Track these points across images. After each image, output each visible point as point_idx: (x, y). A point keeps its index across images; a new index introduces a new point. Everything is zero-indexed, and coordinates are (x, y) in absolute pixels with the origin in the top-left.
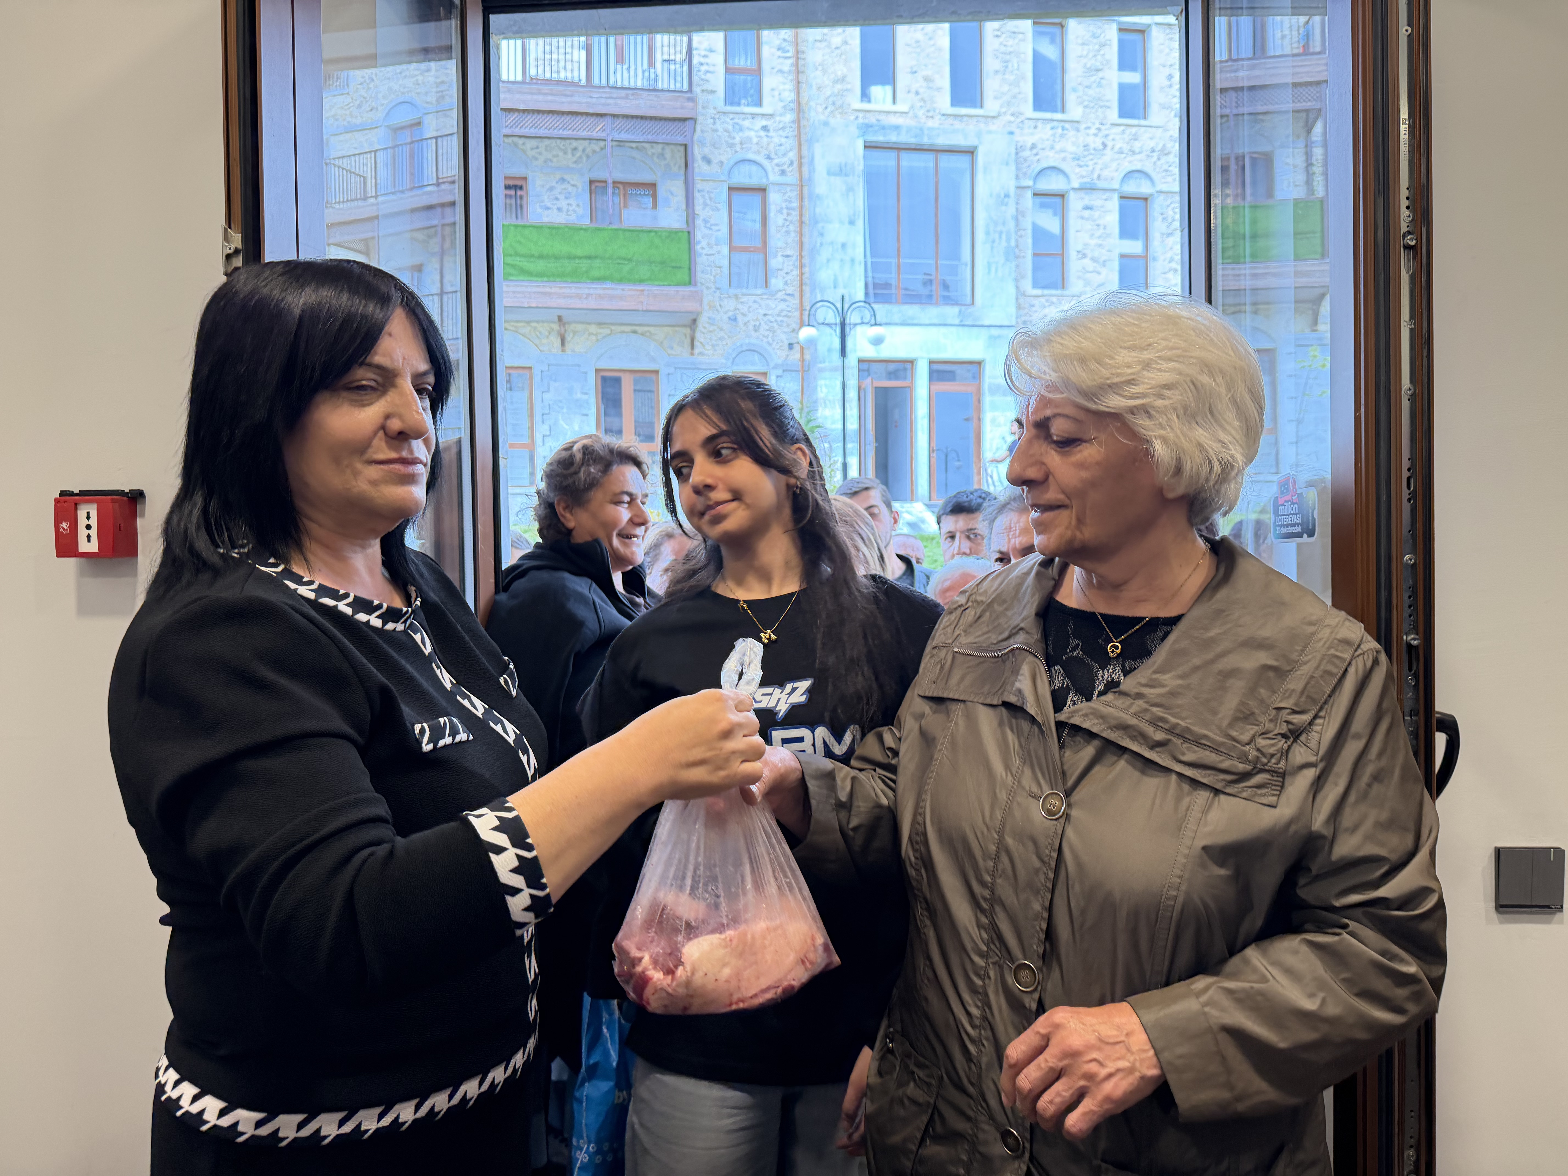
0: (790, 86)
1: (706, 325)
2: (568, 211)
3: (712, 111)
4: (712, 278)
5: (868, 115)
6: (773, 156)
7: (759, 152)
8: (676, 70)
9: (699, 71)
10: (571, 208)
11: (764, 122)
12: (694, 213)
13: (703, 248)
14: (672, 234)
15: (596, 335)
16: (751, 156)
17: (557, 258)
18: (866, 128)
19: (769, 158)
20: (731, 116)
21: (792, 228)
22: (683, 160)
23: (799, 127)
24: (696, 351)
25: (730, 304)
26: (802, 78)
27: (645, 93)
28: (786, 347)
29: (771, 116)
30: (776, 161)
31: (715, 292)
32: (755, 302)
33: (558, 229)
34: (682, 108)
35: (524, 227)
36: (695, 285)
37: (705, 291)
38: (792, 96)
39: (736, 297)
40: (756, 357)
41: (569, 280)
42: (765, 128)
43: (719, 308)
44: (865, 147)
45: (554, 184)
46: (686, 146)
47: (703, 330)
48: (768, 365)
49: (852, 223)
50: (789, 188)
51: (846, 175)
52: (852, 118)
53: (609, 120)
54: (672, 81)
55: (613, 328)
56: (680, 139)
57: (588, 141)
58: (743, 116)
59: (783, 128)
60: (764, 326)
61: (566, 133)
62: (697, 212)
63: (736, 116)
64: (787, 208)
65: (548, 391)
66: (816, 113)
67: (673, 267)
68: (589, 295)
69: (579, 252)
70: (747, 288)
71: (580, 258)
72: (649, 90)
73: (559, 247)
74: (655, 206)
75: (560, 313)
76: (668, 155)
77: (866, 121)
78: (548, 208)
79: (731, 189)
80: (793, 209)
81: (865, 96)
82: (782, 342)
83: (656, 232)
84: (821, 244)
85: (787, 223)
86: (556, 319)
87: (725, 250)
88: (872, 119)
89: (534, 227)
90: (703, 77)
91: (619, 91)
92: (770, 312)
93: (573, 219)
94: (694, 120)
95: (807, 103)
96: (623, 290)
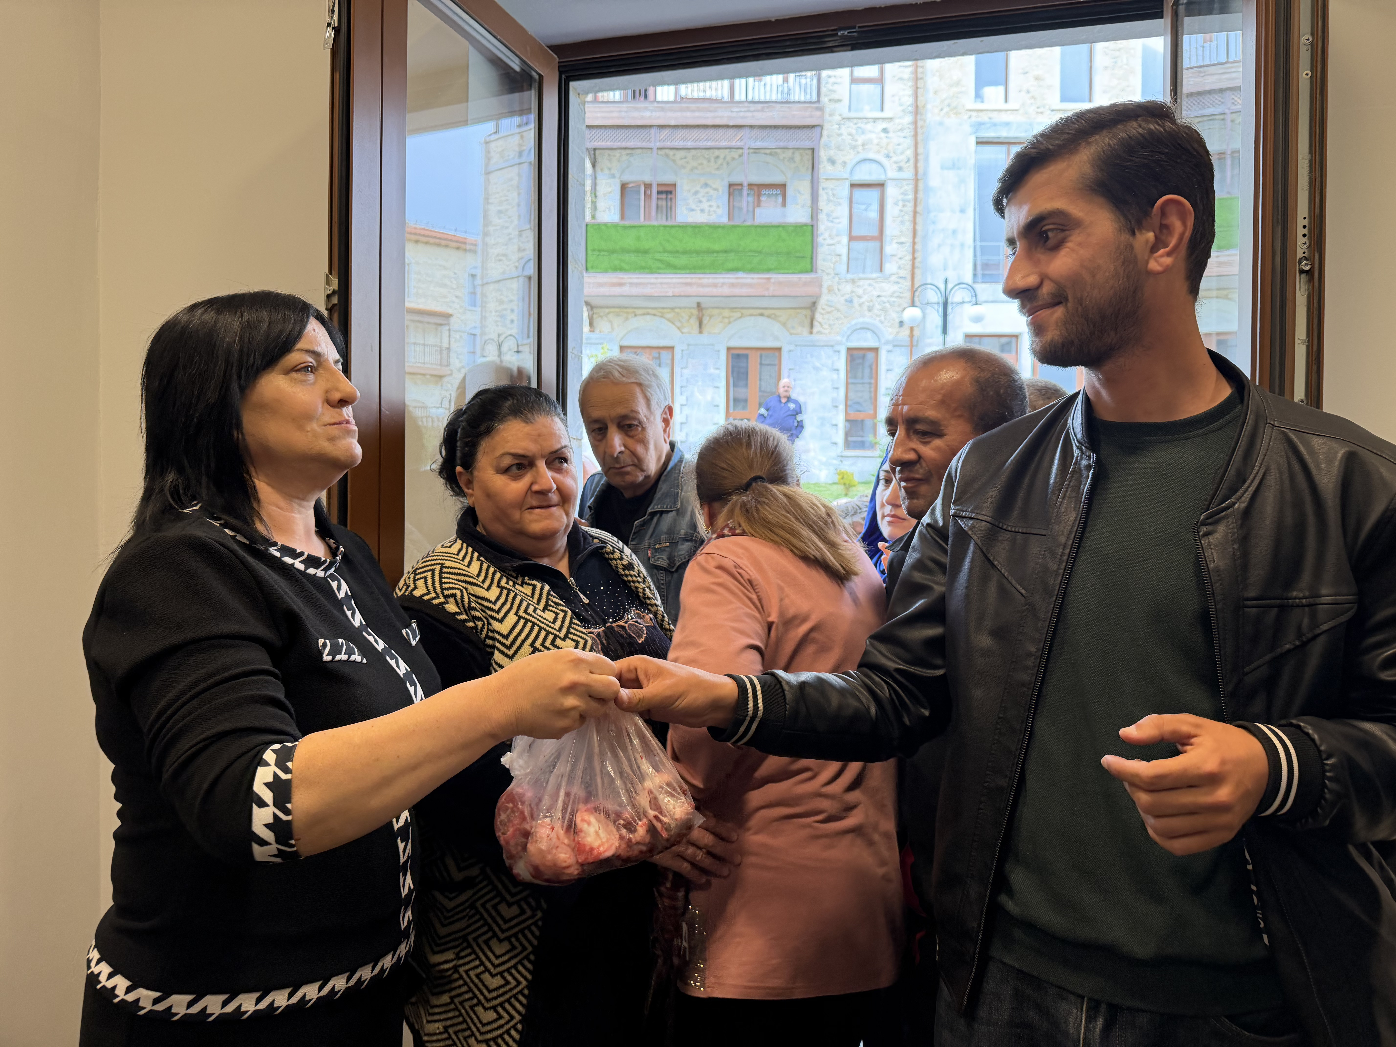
0: (909, 92)
1: (825, 307)
2: (709, 211)
3: (837, 118)
4: (832, 265)
5: (981, 114)
6: (892, 154)
7: (878, 152)
8: (806, 84)
9: (827, 83)
10: (712, 209)
11: (884, 125)
12: (817, 208)
13: (824, 239)
14: (798, 228)
15: (729, 318)
16: (871, 155)
17: (698, 252)
18: (979, 125)
19: (888, 156)
20: (855, 121)
21: (907, 218)
22: (810, 162)
23: (916, 128)
24: (815, 330)
25: (848, 288)
26: (920, 84)
27: (778, 106)
28: (897, 325)
29: (891, 119)
30: (894, 159)
31: (834, 277)
32: (870, 285)
33: (700, 227)
34: (811, 116)
35: (672, 227)
36: (816, 272)
37: (825, 277)
38: (910, 100)
39: (853, 281)
40: (869, 335)
41: (708, 271)
42: (885, 130)
43: (837, 291)
44: (978, 143)
45: (698, 188)
46: (813, 150)
47: (823, 312)
48: (879, 341)
49: (962, 211)
50: (905, 183)
51: (959, 169)
52: (966, 117)
53: (746, 131)
54: (803, 93)
55: (744, 311)
56: (808, 144)
57: (728, 150)
58: (865, 121)
59: (901, 130)
60: (878, 307)
61: (709, 144)
62: (820, 208)
63: (859, 121)
64: (903, 200)
65: (686, 368)
66: (932, 115)
67: (797, 257)
68: (723, 284)
69: (716, 247)
70: (864, 272)
71: (717, 252)
72: (782, 102)
73: (700, 243)
74: (784, 204)
75: (698, 299)
76: (797, 158)
77: (979, 120)
78: (692, 210)
79: (853, 186)
80: (909, 201)
81: (978, 96)
82: (894, 320)
83: (783, 227)
84: (933, 231)
85: (903, 214)
86: (695, 305)
87: (845, 240)
88: (984, 117)
89: (680, 227)
90: (831, 88)
91: (756, 105)
92: (883, 294)
93: (713, 219)
94: (821, 127)
95: (924, 106)
96: (753, 278)
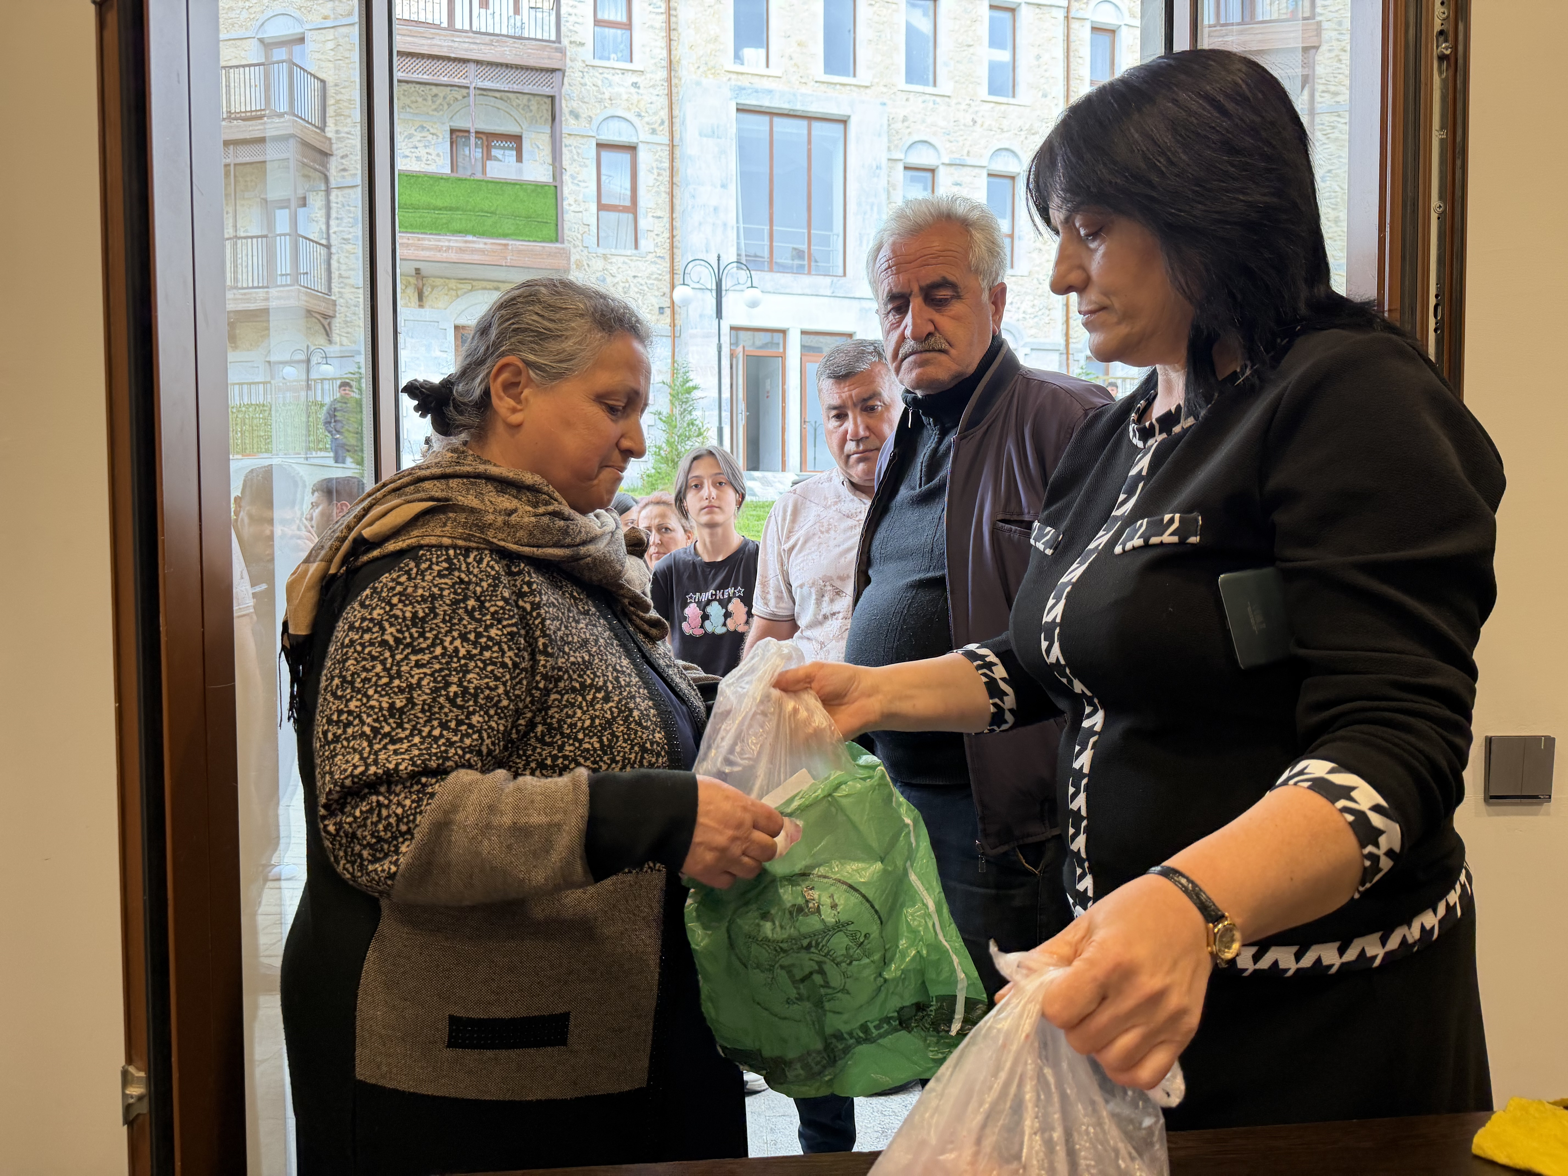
0: (663, 43)
2: (427, 160)
3: (579, 65)
4: (580, 236)
5: (740, 77)
6: (643, 114)
7: (629, 109)
8: (543, 18)
9: (567, 21)
10: (430, 157)
11: (635, 78)
12: (561, 167)
13: (570, 205)
14: (538, 187)
15: (456, 290)
16: (621, 112)
17: (415, 208)
18: (739, 90)
19: (639, 115)
20: (601, 70)
21: (662, 188)
22: (550, 114)
23: (670, 86)
25: (598, 264)
26: (674, 35)
27: (510, 41)
28: (657, 311)
29: (642, 72)
30: (646, 119)
31: (582, 251)
32: (624, 263)
33: (416, 177)
34: (550, 58)
36: (562, 242)
37: (573, 249)
38: (664, 53)
39: (605, 257)
41: (428, 231)
42: (635, 85)
43: (586, 267)
44: (739, 110)
45: (412, 131)
46: (552, 98)
49: (724, 186)
50: (659, 148)
51: (719, 137)
52: (725, 79)
53: (472, 66)
54: (539, 30)
55: (474, 283)
56: (547, 91)
57: (449, 88)
58: (613, 71)
59: (653, 86)
60: (634, 289)
61: (426, 78)
62: (564, 167)
63: (606, 71)
64: (658, 168)
65: (405, 348)
66: (687, 73)
67: (539, 223)
68: (449, 248)
69: (439, 203)
70: (616, 248)
71: (440, 209)
72: (514, 37)
73: (418, 196)
74: (519, 159)
75: (418, 264)
76: (534, 106)
77: (739, 83)
79: (600, 145)
80: (664, 170)
81: (738, 57)
82: (653, 305)
83: (521, 185)
84: (693, 207)
85: (658, 183)
86: (414, 272)
87: (594, 207)
88: (744, 81)
90: (571, 28)
91: (483, 37)
92: (639, 274)
93: (432, 169)
94: (562, 71)
95: (678, 62)
96: (485, 244)
